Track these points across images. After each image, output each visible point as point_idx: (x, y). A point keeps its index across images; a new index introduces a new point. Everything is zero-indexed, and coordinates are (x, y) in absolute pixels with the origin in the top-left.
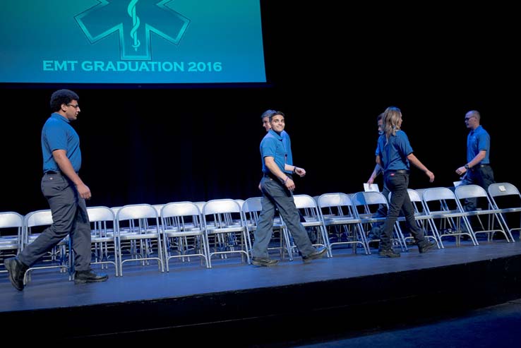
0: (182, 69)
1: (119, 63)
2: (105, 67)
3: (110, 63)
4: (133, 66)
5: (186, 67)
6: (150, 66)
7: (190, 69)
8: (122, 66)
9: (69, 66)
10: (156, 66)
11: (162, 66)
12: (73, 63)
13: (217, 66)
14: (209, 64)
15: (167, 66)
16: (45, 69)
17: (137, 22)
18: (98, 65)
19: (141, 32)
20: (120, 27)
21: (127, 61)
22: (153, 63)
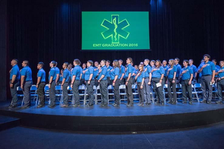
0: (127, 46)
1: (111, 44)
2: (108, 46)
3: (109, 44)
4: (115, 45)
5: (128, 45)
6: (119, 45)
7: (129, 46)
8: (112, 45)
9: (99, 45)
10: (121, 45)
11: (122, 45)
12: (100, 44)
13: (137, 45)
14: (134, 44)
15: (123, 45)
16: (94, 46)
17: (116, 34)
18: (106, 45)
19: (117, 36)
20: (112, 35)
21: (113, 44)
22: (120, 44)
